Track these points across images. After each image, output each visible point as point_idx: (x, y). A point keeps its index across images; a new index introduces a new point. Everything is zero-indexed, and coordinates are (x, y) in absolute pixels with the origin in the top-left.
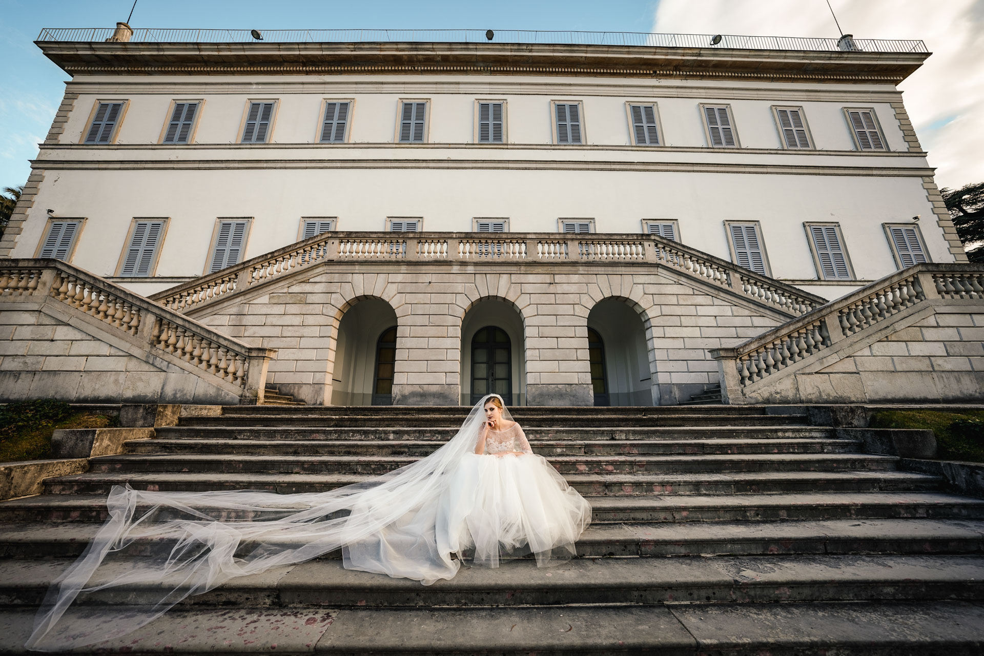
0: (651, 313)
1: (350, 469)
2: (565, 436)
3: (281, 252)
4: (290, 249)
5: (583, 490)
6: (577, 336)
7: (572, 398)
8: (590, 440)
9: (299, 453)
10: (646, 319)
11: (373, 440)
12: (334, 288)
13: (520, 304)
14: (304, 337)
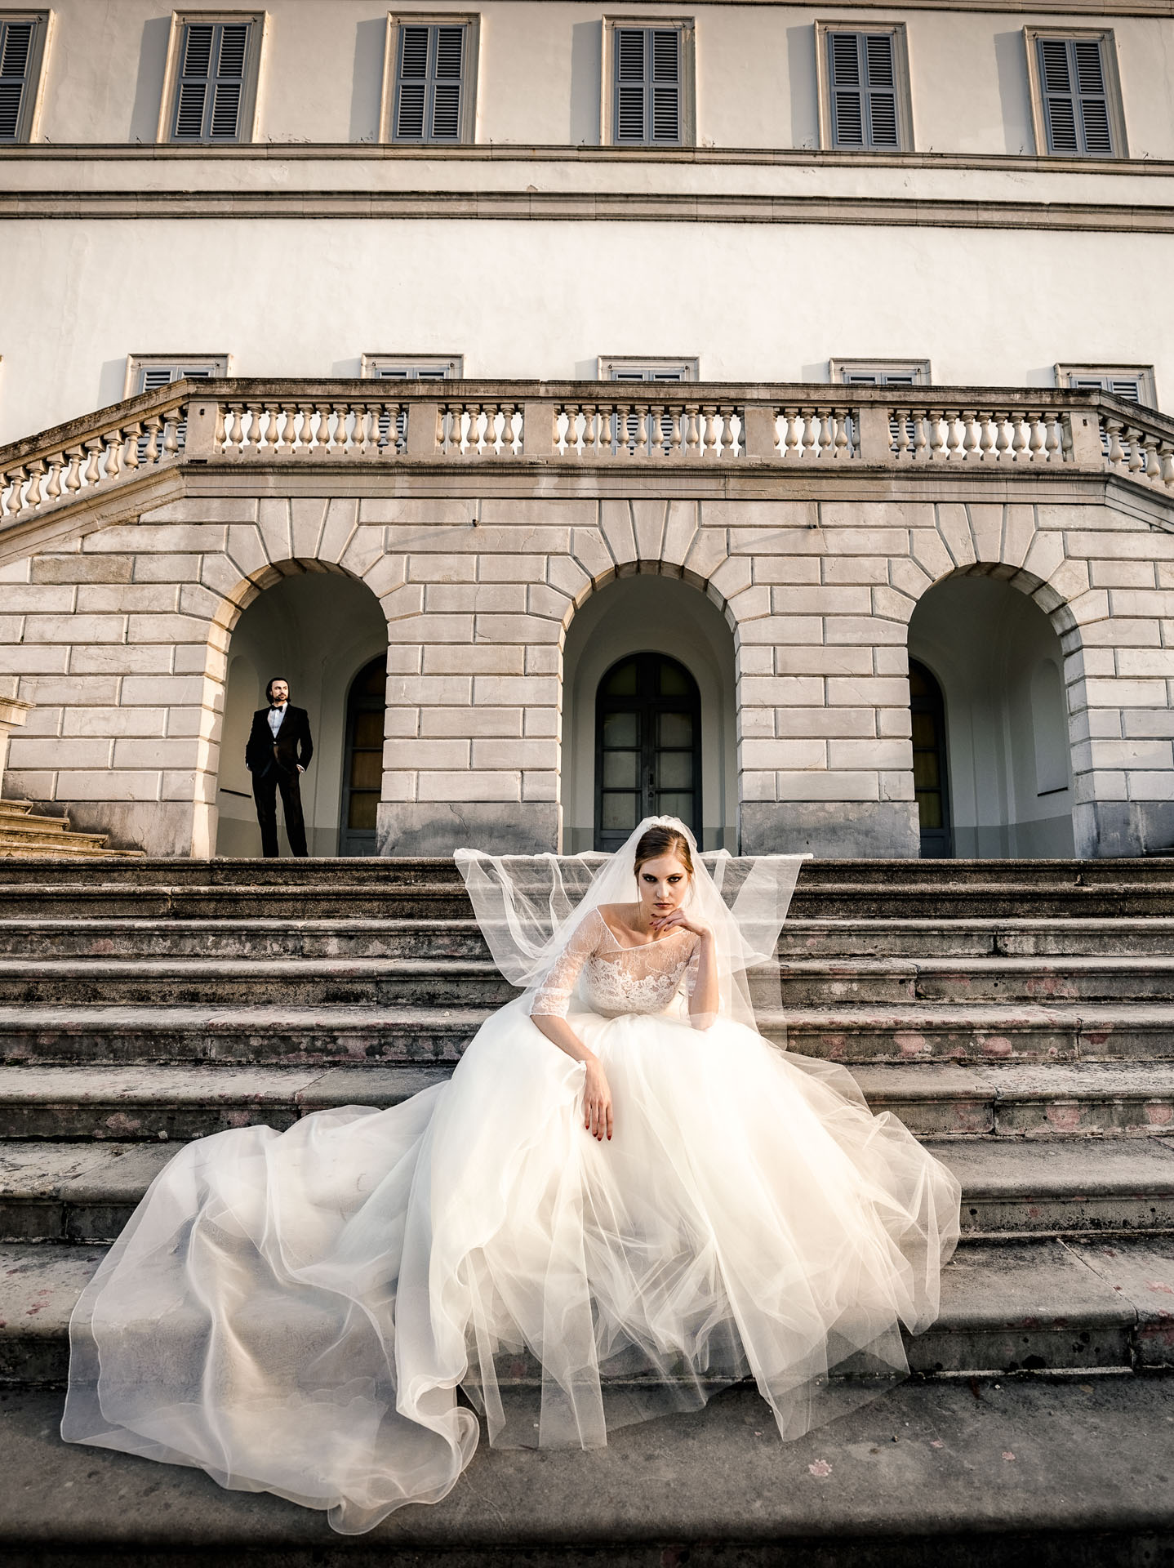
0: (1081, 611)
1: (184, 1051)
2: (854, 944)
3: (58, 438)
4: (81, 430)
5: (921, 1121)
6: (880, 671)
7: (861, 838)
8: (930, 956)
9: (40, 999)
10: (1068, 627)
11: (276, 956)
12: (211, 538)
13: (724, 585)
14: (131, 674)
